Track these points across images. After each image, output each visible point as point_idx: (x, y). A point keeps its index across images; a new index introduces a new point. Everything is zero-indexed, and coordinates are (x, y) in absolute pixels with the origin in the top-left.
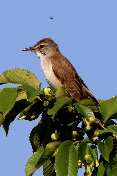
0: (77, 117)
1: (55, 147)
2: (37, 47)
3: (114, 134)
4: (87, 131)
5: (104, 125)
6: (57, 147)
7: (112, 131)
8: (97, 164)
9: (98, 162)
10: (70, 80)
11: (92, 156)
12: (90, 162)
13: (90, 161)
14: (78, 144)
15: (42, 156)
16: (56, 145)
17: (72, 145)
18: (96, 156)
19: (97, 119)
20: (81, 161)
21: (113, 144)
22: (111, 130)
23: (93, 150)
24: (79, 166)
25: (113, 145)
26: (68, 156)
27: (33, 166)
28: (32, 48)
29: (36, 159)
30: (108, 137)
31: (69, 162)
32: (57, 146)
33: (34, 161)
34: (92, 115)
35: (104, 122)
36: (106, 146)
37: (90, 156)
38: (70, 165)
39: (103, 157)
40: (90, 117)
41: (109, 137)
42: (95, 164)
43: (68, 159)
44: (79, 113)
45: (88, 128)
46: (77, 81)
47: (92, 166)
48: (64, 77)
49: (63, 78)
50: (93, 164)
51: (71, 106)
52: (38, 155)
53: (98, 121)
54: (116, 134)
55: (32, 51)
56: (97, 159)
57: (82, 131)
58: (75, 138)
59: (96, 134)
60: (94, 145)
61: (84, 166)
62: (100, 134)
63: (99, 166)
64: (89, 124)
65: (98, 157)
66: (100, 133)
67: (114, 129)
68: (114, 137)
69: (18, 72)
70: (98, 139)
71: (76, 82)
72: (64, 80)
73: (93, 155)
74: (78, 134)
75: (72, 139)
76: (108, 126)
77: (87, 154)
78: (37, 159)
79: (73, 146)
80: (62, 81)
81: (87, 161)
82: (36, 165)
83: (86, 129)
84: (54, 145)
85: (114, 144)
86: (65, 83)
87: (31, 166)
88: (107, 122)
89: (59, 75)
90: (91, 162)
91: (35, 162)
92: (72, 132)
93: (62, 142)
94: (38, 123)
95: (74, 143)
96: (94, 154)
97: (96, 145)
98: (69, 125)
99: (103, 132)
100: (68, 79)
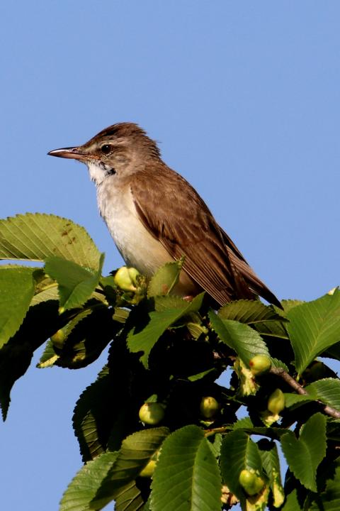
0: (216, 355)
1: (151, 447)
2: (94, 147)
3: (330, 405)
4: (246, 396)
5: (298, 378)
6: (156, 445)
7: (324, 397)
8: (279, 499)
9: (281, 491)
10: (193, 238)
11: (264, 475)
12: (258, 492)
13: (256, 489)
14: (218, 438)
15: (110, 473)
16: (153, 440)
17: (202, 441)
18: (274, 474)
19: (276, 360)
20: (229, 488)
21: (327, 439)
22: (319, 394)
23: (267, 456)
24: (224, 504)
25: (327, 441)
26: (190, 475)
27: (82, 502)
28: (79, 149)
29: (91, 483)
30: (312, 414)
31: (193, 491)
32: (154, 442)
33: (87, 489)
34: (260, 350)
35: (300, 371)
36: (304, 443)
37: (258, 472)
38: (195, 499)
39: (297, 478)
40: (256, 354)
41: (315, 415)
42: (271, 498)
43: (190, 484)
44: (222, 342)
45: (249, 388)
46: (215, 242)
47: (263, 504)
48: (175, 231)
49: (172, 234)
50: (267, 499)
51: (196, 322)
52: (97, 470)
53: (279, 366)
54: (335, 408)
55: (76, 159)
56: (279, 482)
57: (230, 398)
58: (210, 420)
59: (275, 408)
60: (267, 440)
61: (239, 504)
62: (288, 406)
63: (282, 505)
64: (251, 376)
65: (279, 476)
66: (285, 403)
67: (330, 393)
68: (329, 415)
69: (34, 225)
70: (280, 423)
71: (212, 243)
72: (175, 241)
73: (265, 471)
74: (219, 406)
75: (202, 422)
76: (312, 384)
77: (247, 467)
78: (96, 481)
79: (205, 442)
80: (170, 244)
81: (246, 489)
82: (91, 501)
83: (243, 390)
84: (146, 440)
85: (330, 438)
86: (178, 249)
87: (78, 503)
88: (308, 370)
89: (161, 226)
90: (261, 493)
91: (88, 492)
92: (201, 401)
93: (172, 430)
94: (99, 374)
95: (208, 433)
96: (269, 468)
97: (275, 441)
98: (192, 379)
99: (295, 401)
100: (188, 238)
